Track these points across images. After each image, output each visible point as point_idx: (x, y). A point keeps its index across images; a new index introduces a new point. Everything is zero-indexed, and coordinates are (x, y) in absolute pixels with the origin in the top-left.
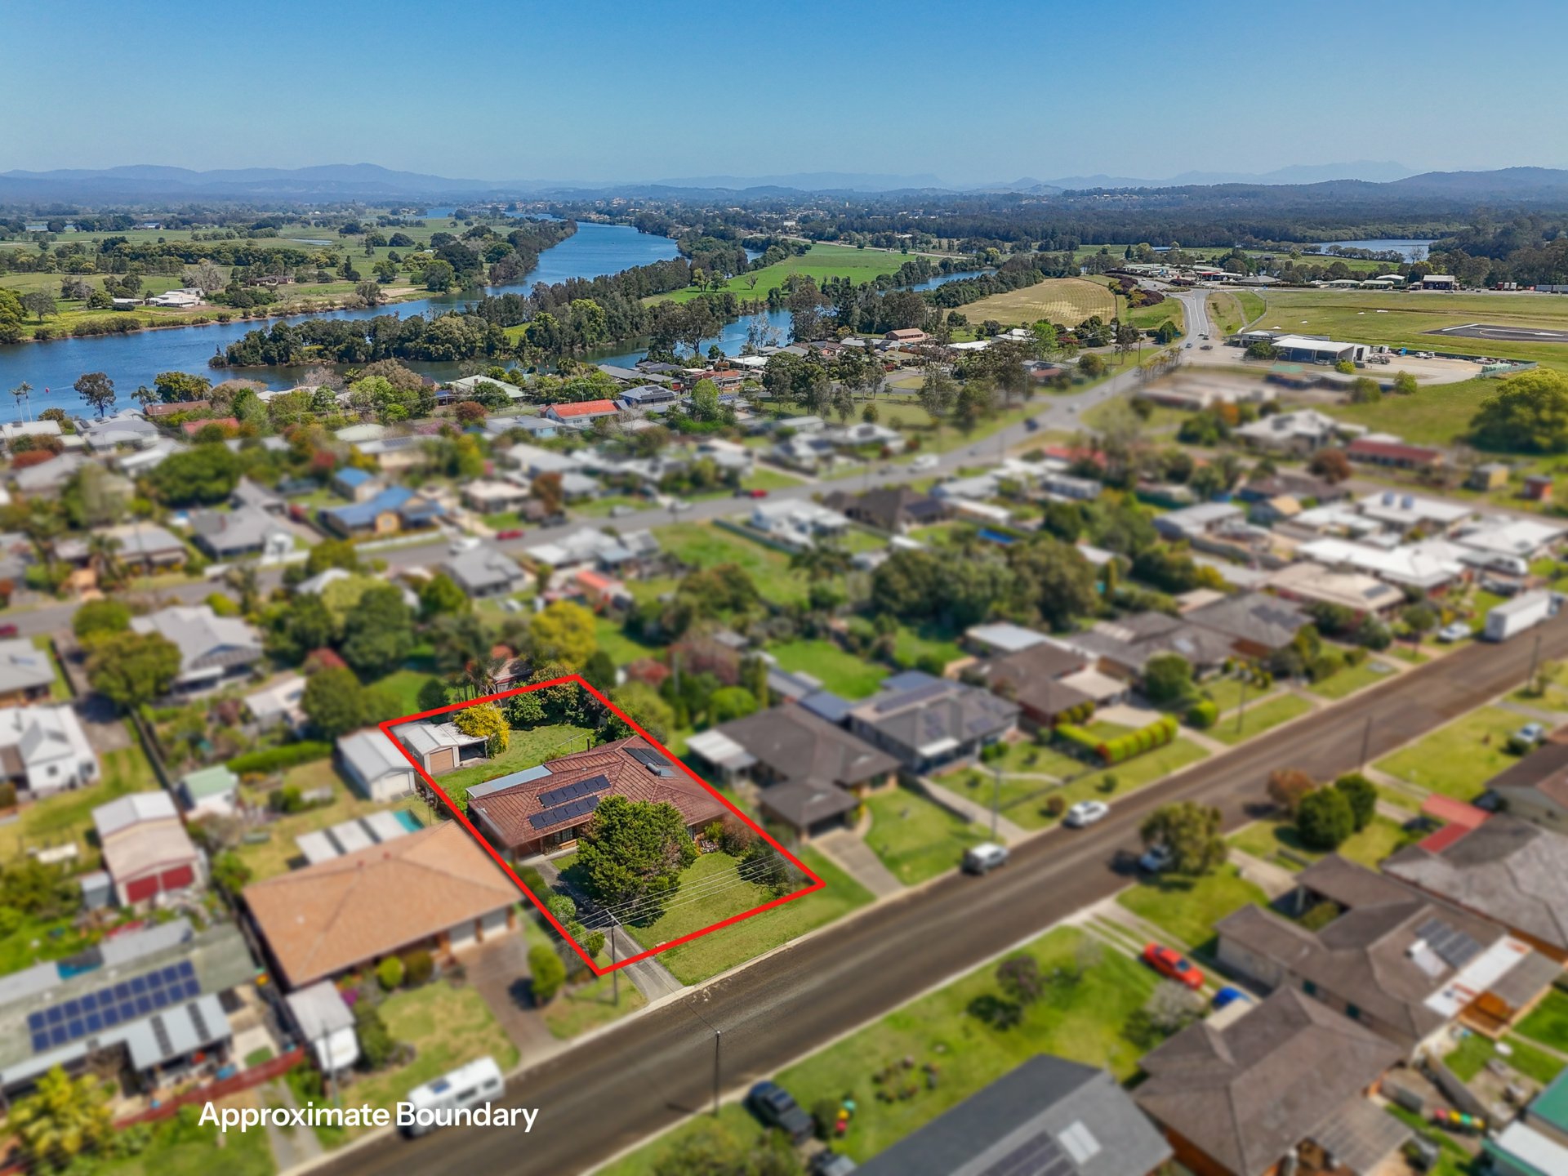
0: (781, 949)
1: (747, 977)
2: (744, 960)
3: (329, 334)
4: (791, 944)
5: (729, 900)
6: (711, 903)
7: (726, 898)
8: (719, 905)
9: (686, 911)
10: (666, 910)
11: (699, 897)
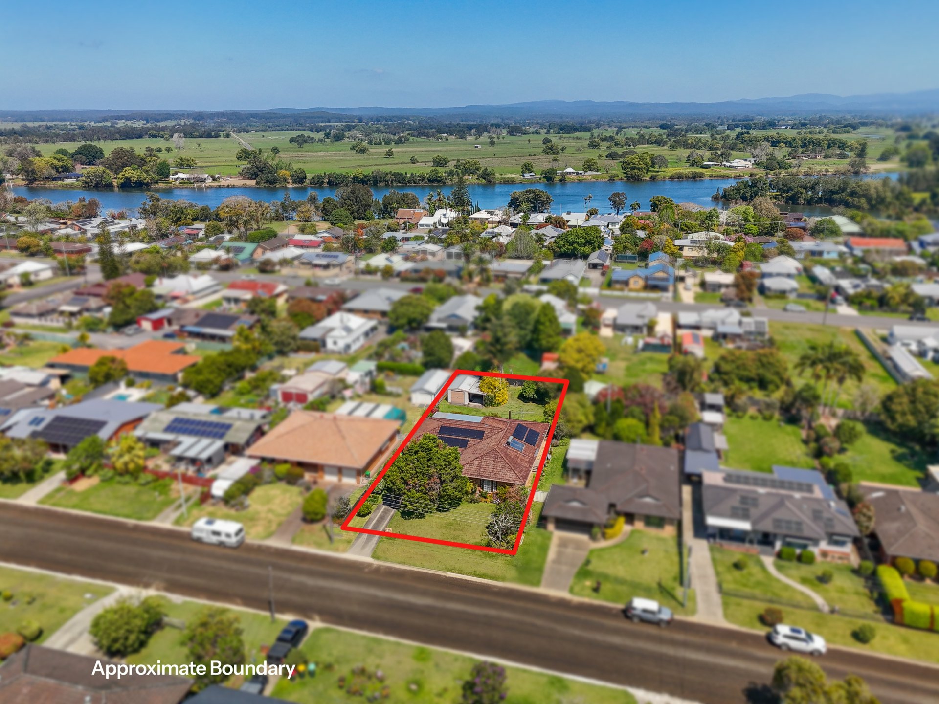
0: (442, 573)
1: (402, 574)
2: (415, 565)
3: (786, 186)
4: (450, 575)
5: (461, 533)
6: (451, 528)
7: (462, 531)
8: (452, 532)
9: (434, 524)
10: (426, 517)
11: (452, 521)
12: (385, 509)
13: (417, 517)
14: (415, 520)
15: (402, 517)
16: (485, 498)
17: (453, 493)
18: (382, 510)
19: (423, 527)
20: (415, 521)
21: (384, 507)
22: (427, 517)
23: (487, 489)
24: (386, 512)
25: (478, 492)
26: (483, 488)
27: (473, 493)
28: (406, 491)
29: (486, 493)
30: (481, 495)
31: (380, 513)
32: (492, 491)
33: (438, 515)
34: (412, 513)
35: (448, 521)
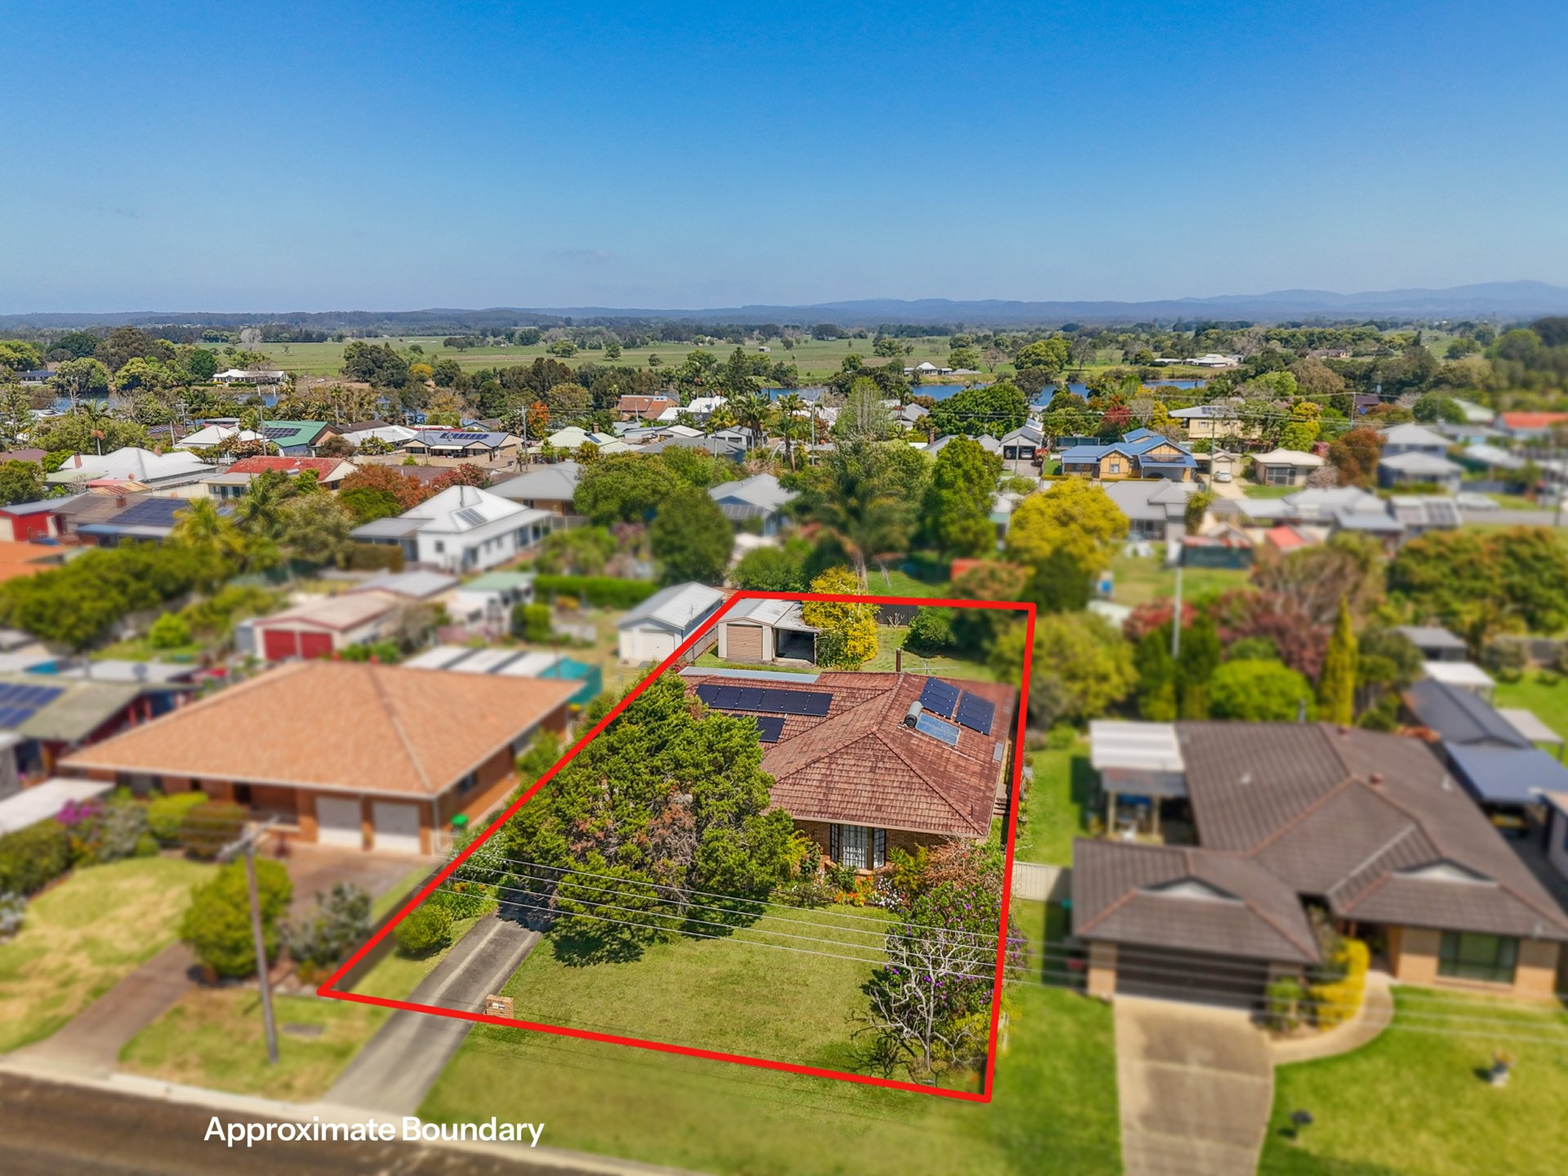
5: (774, 1009)
6: (734, 992)
7: (775, 1001)
8: (740, 1007)
9: (673, 978)
10: (646, 958)
11: (737, 968)
12: (502, 933)
13: (613, 956)
14: (606, 969)
15: (559, 957)
16: (848, 888)
17: (742, 865)
18: (491, 935)
19: (631, 992)
20: (605, 972)
21: (500, 924)
22: (650, 955)
23: (852, 859)
24: (502, 942)
25: (821, 871)
26: (837, 858)
27: (807, 871)
28: (570, 860)
29: (851, 873)
30: (834, 879)
31: (482, 944)
32: (870, 867)
33: (687, 947)
34: (597, 944)
35: (724, 968)
